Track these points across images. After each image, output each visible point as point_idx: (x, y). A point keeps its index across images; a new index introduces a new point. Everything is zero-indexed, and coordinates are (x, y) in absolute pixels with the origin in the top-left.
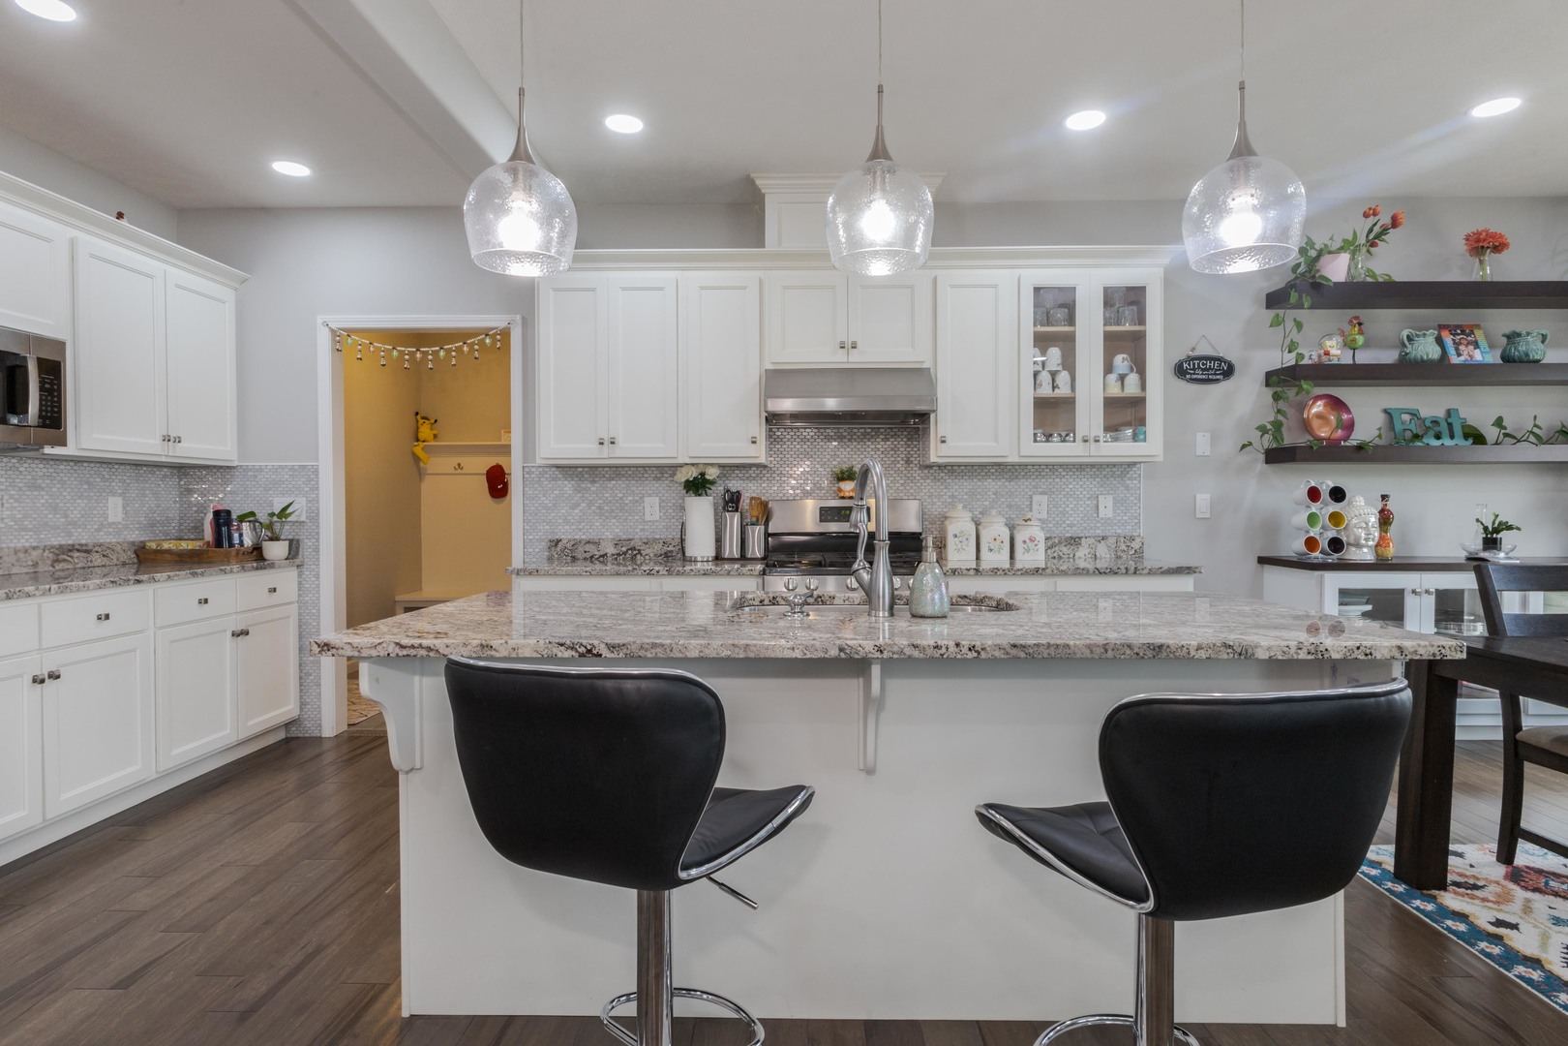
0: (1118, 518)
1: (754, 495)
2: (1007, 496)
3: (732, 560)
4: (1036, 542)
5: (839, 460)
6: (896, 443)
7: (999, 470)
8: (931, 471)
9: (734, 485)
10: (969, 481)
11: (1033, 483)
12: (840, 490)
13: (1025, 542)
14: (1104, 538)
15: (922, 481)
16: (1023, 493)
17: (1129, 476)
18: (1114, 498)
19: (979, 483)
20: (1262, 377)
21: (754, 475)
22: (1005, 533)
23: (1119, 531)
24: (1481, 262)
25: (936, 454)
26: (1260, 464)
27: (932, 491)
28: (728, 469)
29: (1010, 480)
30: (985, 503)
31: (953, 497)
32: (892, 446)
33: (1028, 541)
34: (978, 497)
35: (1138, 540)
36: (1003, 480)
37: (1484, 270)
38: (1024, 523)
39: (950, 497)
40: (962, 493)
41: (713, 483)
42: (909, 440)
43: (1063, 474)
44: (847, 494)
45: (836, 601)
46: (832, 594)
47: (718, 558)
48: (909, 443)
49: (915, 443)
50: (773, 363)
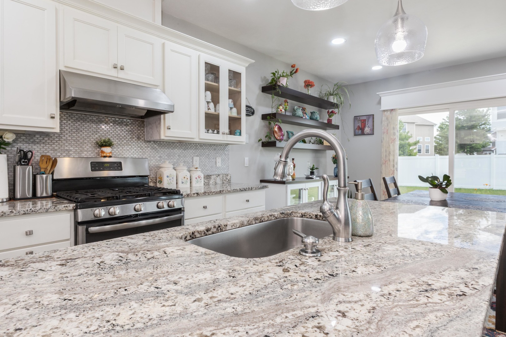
0: (223, 167)
1: (44, 154)
2: (183, 157)
3: (24, 199)
4: (201, 178)
5: (100, 134)
6: (132, 128)
7: (180, 145)
8: (150, 144)
9: (25, 147)
10: (168, 149)
11: (194, 152)
12: (102, 152)
13: (196, 178)
14: (219, 175)
15: (145, 149)
16: (189, 156)
17: (226, 149)
18: (221, 159)
19: (172, 151)
20: (261, 116)
21: (38, 141)
22: (188, 174)
23: (223, 172)
24: (308, 89)
25: (165, 134)
26: (261, 147)
27: (151, 154)
28: (21, 135)
29: (185, 149)
30: (174, 160)
31: (160, 157)
32: (130, 129)
33: (198, 178)
34: (172, 157)
35: (229, 175)
36: (182, 150)
37: (308, 92)
38: (195, 169)
39: (159, 157)
40: (164, 155)
41: (8, 144)
42: (139, 127)
43: (205, 148)
44: (108, 155)
45: (228, 228)
46: (225, 224)
47: (12, 198)
48: (139, 128)
49: (142, 129)
50: (66, 67)
